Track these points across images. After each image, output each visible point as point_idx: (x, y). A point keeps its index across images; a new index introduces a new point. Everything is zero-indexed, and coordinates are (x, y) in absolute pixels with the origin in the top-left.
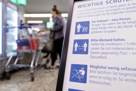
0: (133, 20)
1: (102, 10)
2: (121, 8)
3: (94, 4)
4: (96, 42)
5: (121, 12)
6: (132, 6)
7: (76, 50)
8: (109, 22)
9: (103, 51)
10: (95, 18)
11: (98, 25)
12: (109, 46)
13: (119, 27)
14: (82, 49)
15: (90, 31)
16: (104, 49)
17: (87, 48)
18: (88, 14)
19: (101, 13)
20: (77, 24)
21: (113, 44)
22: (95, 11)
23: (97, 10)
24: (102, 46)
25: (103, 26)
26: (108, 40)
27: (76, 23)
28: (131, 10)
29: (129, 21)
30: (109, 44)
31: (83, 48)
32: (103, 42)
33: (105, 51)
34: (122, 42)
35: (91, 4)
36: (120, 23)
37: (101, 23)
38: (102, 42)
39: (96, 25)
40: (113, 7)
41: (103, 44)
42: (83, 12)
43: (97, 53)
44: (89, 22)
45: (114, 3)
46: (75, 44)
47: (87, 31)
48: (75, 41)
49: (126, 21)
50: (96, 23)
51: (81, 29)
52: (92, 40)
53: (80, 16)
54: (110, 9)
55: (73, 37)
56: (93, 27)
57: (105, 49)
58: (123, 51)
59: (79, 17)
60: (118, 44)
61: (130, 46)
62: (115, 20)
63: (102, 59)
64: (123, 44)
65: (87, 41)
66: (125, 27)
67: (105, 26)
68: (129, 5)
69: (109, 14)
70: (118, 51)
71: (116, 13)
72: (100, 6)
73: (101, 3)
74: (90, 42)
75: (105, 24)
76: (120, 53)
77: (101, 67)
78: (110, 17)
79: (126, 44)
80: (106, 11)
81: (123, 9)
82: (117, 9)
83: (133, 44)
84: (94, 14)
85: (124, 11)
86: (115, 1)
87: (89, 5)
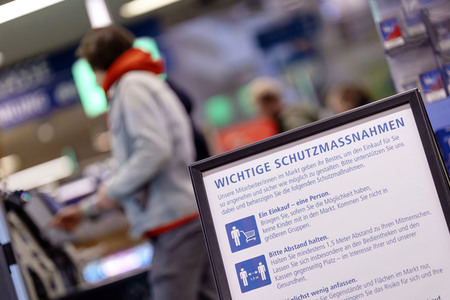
0: (332, 196)
1: (272, 184)
2: (307, 172)
3: (250, 172)
4: (280, 256)
5: (310, 183)
6: (326, 165)
7: (246, 284)
8: (292, 209)
9: (296, 268)
10: (264, 207)
11: (274, 220)
12: (303, 257)
13: (313, 215)
14: (257, 277)
15: (262, 236)
16: (296, 264)
17: (267, 273)
18: (245, 201)
19: (272, 192)
20: (229, 227)
21: (310, 251)
22: (257, 189)
23: (263, 187)
24: (293, 260)
25: (284, 221)
26: (299, 246)
27: (226, 226)
28: (325, 174)
29: (326, 198)
30: (304, 253)
31: (259, 275)
32: (292, 252)
33: (300, 267)
34: (324, 242)
35: (245, 174)
36: (312, 207)
37: (278, 214)
38: (289, 253)
39: (270, 221)
40: (293, 173)
41: (294, 256)
42: (231, 197)
43: (287, 276)
44: (253, 217)
45: (292, 162)
46: (241, 273)
47: (255, 239)
48: (239, 267)
49: (322, 200)
50: (269, 217)
51: (242, 238)
52: (271, 255)
53: (230, 207)
54: (287, 179)
55: (230, 259)
56: (266, 227)
57: (299, 264)
58: (328, 258)
59: (228, 211)
60: (317, 249)
61: (337, 246)
62: (302, 202)
63: (298, 284)
64: (326, 245)
65: (262, 259)
66: (323, 212)
67: (288, 219)
68: (320, 163)
69: (288, 191)
70: (321, 260)
71: (301, 186)
72: (266, 175)
73: (266, 167)
74: (268, 259)
75: (286, 215)
76: (325, 262)
77: (300, 298)
78: (293, 197)
79: (330, 244)
80: (281, 185)
81: (312, 174)
82: (300, 178)
83: (341, 240)
84: (259, 196)
85: (314, 178)
86: (293, 158)
87: (241, 176)
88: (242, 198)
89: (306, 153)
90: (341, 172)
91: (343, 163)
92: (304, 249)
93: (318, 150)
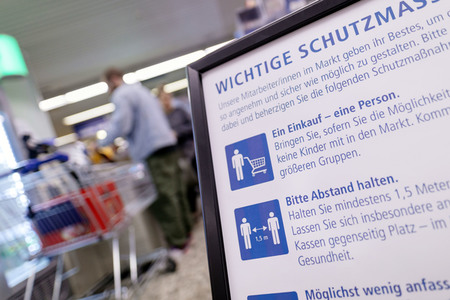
0: (403, 99)
1: (293, 83)
2: (353, 60)
3: (262, 68)
4: (304, 206)
5: (358, 78)
6: (389, 45)
7: (248, 245)
8: (326, 124)
10: (281, 120)
11: (295, 141)
12: (347, 213)
13: (364, 135)
14: (266, 238)
15: (276, 167)
16: (332, 225)
17: (281, 232)
18: (253, 111)
19: (293, 96)
20: (230, 150)
21: (359, 203)
22: (272, 92)
23: (280, 88)
24: (327, 216)
25: (312, 144)
26: (339, 191)
27: (227, 148)
28: (389, 61)
29: (391, 103)
30: (347, 205)
31: (269, 233)
32: (326, 201)
33: (340, 231)
34: (388, 189)
35: (255, 71)
36: (363, 120)
37: (302, 132)
38: (321, 201)
39: (289, 143)
40: (328, 63)
41: (328, 209)
42: (236, 106)
43: (317, 243)
44: (263, 137)
45: (326, 47)
46: (242, 226)
47: (265, 171)
49: (383, 106)
50: (288, 136)
51: (247, 168)
52: (289, 201)
53: (232, 120)
54: (317, 74)
56: (282, 152)
57: (339, 225)
59: (230, 126)
60: (375, 200)
61: (419, 199)
62: (344, 111)
63: (337, 263)
64: (393, 195)
66: (384, 129)
67: (319, 142)
68: (376, 42)
69: (320, 93)
70: (383, 224)
71: (343, 84)
72: (285, 71)
73: (285, 59)
74: (284, 208)
75: (316, 135)
77: (340, 293)
78: (328, 103)
79: (402, 192)
80: (308, 84)
81: (362, 63)
82: (341, 71)
83: (426, 188)
84: (273, 104)
85: (367, 69)
86: (328, 40)
87: (249, 75)
88: (249, 107)
89: (351, 30)
90: (423, 54)
91: (425, 38)
92: (348, 197)
93: (374, 22)
